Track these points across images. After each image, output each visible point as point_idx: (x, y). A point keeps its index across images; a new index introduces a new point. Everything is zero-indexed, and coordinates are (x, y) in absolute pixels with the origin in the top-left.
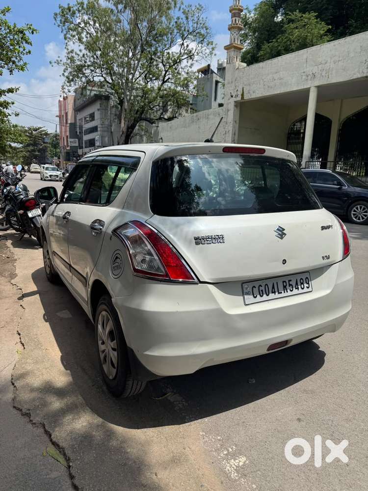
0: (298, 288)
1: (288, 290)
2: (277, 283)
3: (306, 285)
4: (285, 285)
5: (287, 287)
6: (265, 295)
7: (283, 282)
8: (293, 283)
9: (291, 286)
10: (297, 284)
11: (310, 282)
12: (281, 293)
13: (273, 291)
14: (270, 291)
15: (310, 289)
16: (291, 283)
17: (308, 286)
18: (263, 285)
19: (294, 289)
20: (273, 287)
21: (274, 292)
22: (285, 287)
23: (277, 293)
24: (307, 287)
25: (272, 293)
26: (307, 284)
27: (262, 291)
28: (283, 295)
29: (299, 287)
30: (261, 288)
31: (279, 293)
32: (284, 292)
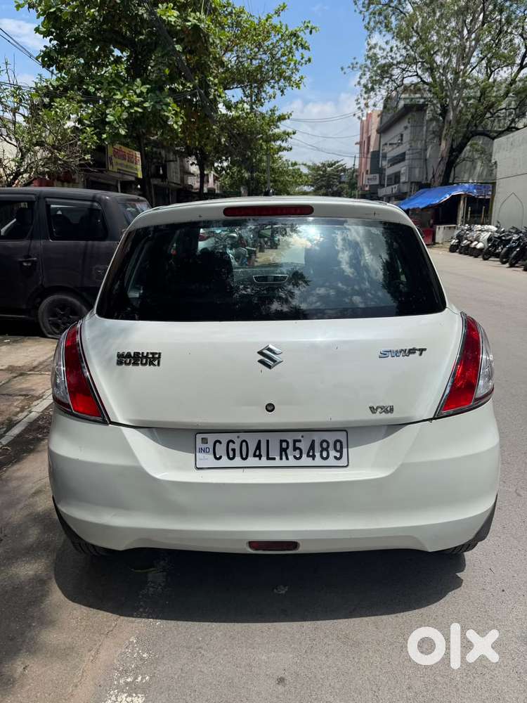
0: (313, 457)
1: (291, 457)
2: (268, 441)
3: (333, 453)
4: (284, 445)
5: (290, 451)
6: (238, 458)
7: (282, 441)
8: (304, 446)
9: (298, 451)
10: (312, 447)
11: (345, 450)
12: (274, 459)
13: (257, 453)
14: (251, 452)
15: (343, 462)
16: (298, 445)
17: (338, 455)
18: (238, 442)
19: (304, 456)
20: (258, 447)
21: (260, 456)
22: (283, 451)
23: (264, 458)
24: (335, 457)
25: (255, 456)
26: (337, 451)
27: (234, 450)
28: (277, 462)
29: (318, 455)
30: (232, 446)
31: (268, 458)
32: (281, 459)
